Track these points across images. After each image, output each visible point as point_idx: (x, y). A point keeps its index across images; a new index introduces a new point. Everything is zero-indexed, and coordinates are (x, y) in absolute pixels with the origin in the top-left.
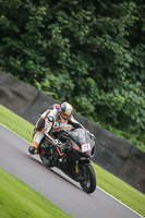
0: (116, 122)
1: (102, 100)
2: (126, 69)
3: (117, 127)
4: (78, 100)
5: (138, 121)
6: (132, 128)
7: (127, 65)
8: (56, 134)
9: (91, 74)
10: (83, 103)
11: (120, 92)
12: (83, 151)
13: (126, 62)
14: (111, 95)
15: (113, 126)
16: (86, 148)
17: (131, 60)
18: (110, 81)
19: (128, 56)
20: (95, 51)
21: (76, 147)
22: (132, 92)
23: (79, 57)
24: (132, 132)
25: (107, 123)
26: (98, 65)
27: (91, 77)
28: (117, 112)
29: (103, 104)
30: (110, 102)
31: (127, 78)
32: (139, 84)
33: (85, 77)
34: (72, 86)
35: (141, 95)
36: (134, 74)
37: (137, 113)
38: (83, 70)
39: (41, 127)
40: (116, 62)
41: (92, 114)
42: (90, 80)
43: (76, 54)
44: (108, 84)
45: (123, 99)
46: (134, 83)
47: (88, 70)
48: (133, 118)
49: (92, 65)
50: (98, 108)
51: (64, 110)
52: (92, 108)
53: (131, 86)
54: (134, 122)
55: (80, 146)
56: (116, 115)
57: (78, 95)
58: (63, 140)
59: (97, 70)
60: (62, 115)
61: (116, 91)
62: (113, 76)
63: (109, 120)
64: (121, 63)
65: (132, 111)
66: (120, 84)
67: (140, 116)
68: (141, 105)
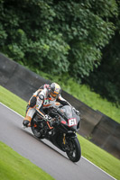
0: (42, 66)
1: (30, 48)
2: (50, 22)
3: (43, 70)
4: (10, 48)
5: (60, 65)
6: (55, 71)
7: (51, 19)
8: (46, 110)
9: (21, 26)
10: (15, 51)
11: (45, 42)
12: (70, 125)
13: (50, 16)
14: (38, 44)
15: (39, 70)
16: (72, 122)
17: (54, 14)
18: (37, 32)
19: (51, 11)
20: (24, 6)
21: (64, 122)
22: (55, 42)
23: (11, 12)
24: (55, 75)
25: (35, 67)
26: (27, 18)
27: (22, 28)
28: (43, 58)
29: (31, 51)
30: (37, 50)
31: (51, 29)
32: (61, 34)
33: (17, 28)
34: (6, 35)
35: (62, 44)
36: (56, 27)
37: (59, 59)
38: (15, 22)
39: (33, 105)
40: (42, 16)
41: (22, 60)
42: (21, 31)
43: (9, 9)
44: (35, 34)
45: (48, 47)
46: (57, 34)
47: (19, 23)
48: (56, 63)
49: (22, 19)
50: (27, 54)
51: (53, 89)
52: (22, 55)
53: (55, 36)
54: (57, 67)
55: (67, 121)
56: (42, 60)
57: (10, 43)
58: (53, 116)
59: (26, 23)
60: (51, 93)
61: (42, 41)
62: (40, 28)
63: (36, 65)
64: (46, 17)
65: (55, 57)
66: (45, 35)
67: (62, 61)
68: (62, 52)
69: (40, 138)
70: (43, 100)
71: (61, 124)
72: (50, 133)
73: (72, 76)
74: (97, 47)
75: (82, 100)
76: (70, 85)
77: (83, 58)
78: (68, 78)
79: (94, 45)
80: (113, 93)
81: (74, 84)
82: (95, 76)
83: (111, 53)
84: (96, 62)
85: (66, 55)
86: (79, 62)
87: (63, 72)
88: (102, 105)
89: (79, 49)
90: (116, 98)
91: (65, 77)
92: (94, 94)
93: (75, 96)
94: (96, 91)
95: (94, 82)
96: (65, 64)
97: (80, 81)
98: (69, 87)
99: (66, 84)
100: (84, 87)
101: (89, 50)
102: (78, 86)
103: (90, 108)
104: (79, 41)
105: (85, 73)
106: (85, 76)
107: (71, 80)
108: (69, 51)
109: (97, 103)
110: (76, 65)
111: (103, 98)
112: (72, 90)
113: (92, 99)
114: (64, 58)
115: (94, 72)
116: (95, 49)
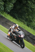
5: (1, 8)
8: (14, 32)
12: (21, 37)
35: (2, 2)
51: (16, 26)
58: (16, 34)
67: (2, 7)
68: (2, 5)
69: (12, 41)
70: (13, 29)
71: (19, 37)
72: (15, 39)
73: (5, 12)
74: (12, 3)
75: (8, 19)
76: (4, 14)
77: (8, 6)
78: (4, 12)
79: (11, 2)
80: (17, 17)
81: (6, 14)
82: (11, 12)
83: (16, 5)
84: (12, 8)
85: (3, 5)
86: (7, 8)
87: (2, 10)
88: (14, 20)
89: (7, 4)
90: (18, 18)
91: (3, 12)
92: (11, 17)
93: (6, 18)
94: (12, 16)
95: (11, 13)
96: (3, 8)
97: (7, 13)
98: (4, 15)
99: (3, 14)
100: (8, 15)
101: (10, 4)
102: (7, 14)
103: (10, 21)
104: (7, 1)
105: (9, 11)
106: (9, 12)
107: (4, 13)
108: (4, 4)
109: (12, 19)
110: (6, 8)
111: (14, 18)
112: (5, 16)
113: (11, 18)
114: (2, 6)
115: (11, 11)
116: (11, 4)
